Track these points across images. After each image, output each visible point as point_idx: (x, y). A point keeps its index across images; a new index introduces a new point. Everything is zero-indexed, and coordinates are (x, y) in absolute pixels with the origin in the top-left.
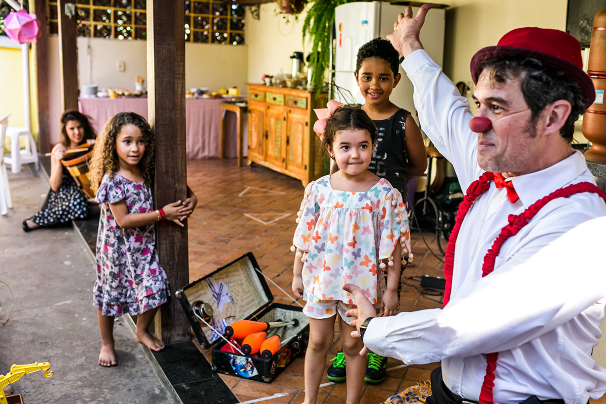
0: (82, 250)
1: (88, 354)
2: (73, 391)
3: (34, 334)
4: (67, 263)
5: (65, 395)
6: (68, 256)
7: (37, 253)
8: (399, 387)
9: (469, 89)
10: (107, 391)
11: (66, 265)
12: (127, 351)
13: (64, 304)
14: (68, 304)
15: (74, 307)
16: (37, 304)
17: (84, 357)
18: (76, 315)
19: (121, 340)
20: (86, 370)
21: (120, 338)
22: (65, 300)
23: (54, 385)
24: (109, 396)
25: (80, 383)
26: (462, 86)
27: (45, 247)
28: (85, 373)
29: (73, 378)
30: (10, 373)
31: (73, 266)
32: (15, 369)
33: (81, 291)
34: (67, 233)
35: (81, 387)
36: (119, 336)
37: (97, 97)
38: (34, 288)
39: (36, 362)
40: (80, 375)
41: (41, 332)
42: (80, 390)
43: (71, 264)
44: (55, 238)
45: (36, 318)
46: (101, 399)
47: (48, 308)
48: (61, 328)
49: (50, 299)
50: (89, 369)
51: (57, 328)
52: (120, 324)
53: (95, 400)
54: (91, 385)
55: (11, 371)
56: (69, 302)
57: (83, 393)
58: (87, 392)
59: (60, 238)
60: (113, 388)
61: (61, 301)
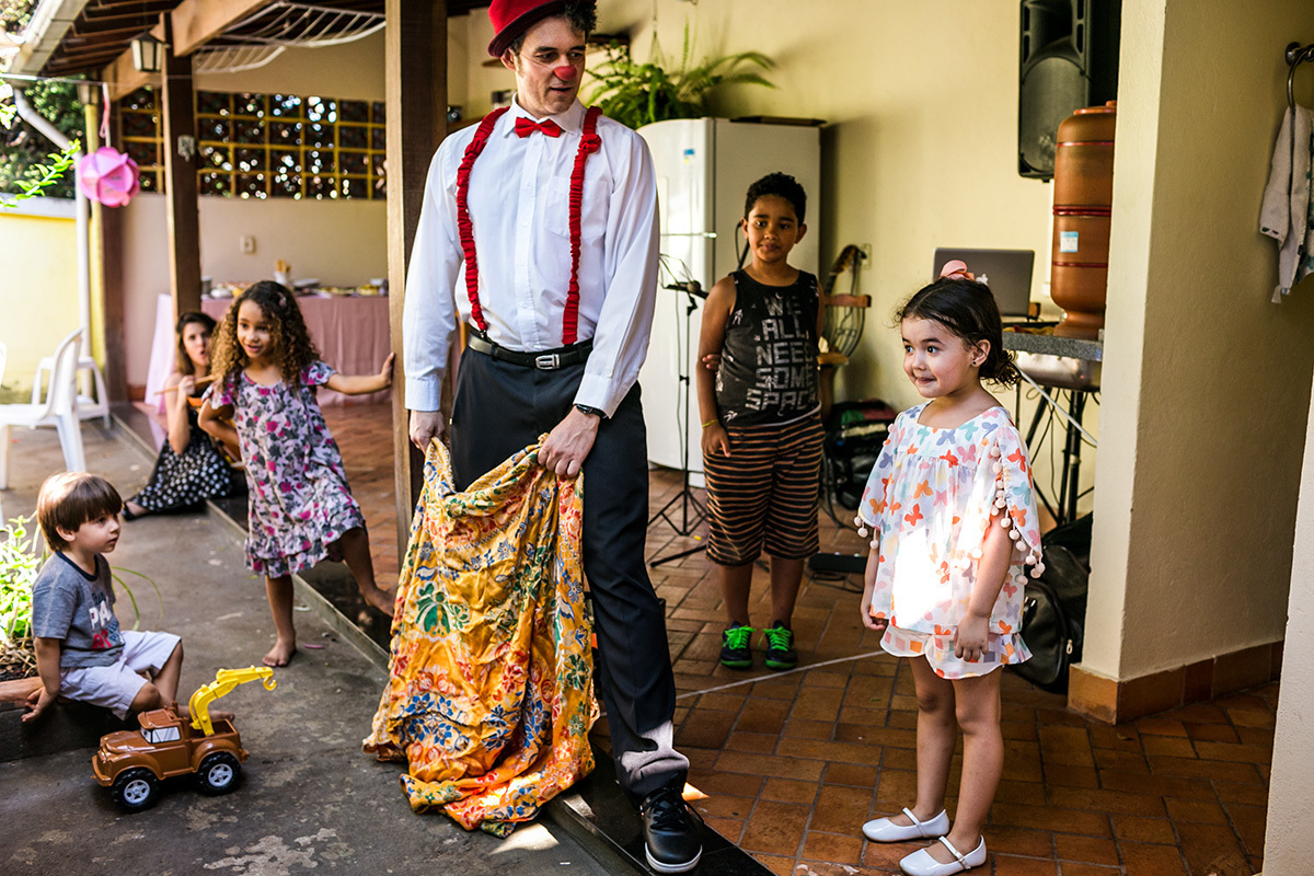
0: (233, 544)
1: (297, 680)
2: (290, 726)
3: (198, 657)
4: (214, 562)
5: (280, 731)
6: (212, 553)
7: (158, 551)
8: (796, 695)
9: (864, 256)
10: (343, 723)
11: (215, 566)
12: (357, 674)
13: (232, 618)
14: (237, 618)
15: (249, 621)
16: (188, 620)
17: (292, 685)
18: (259, 631)
19: (342, 661)
20: (300, 699)
21: (339, 658)
22: (232, 612)
23: (257, 719)
24: (348, 730)
25: (298, 716)
26: (853, 252)
27: (170, 542)
28: (301, 704)
29: (283, 710)
30: (215, 682)
31: (226, 567)
32: (224, 675)
33: (251, 600)
34: (197, 521)
35: (300, 720)
36: (337, 656)
37: (212, 297)
38: (173, 599)
39: (253, 667)
40: (294, 706)
41: (208, 654)
42: (301, 725)
43: (222, 564)
44: (179, 528)
45: (195, 637)
46: (338, 734)
47: (208, 623)
48: (239, 649)
49: (207, 612)
50: (305, 697)
51: (233, 648)
52: (334, 640)
53: (328, 735)
54: (315, 718)
55: (218, 677)
56: (239, 615)
57: (306, 728)
58: (312, 726)
59: (188, 528)
60: (350, 720)
61: (225, 614)
